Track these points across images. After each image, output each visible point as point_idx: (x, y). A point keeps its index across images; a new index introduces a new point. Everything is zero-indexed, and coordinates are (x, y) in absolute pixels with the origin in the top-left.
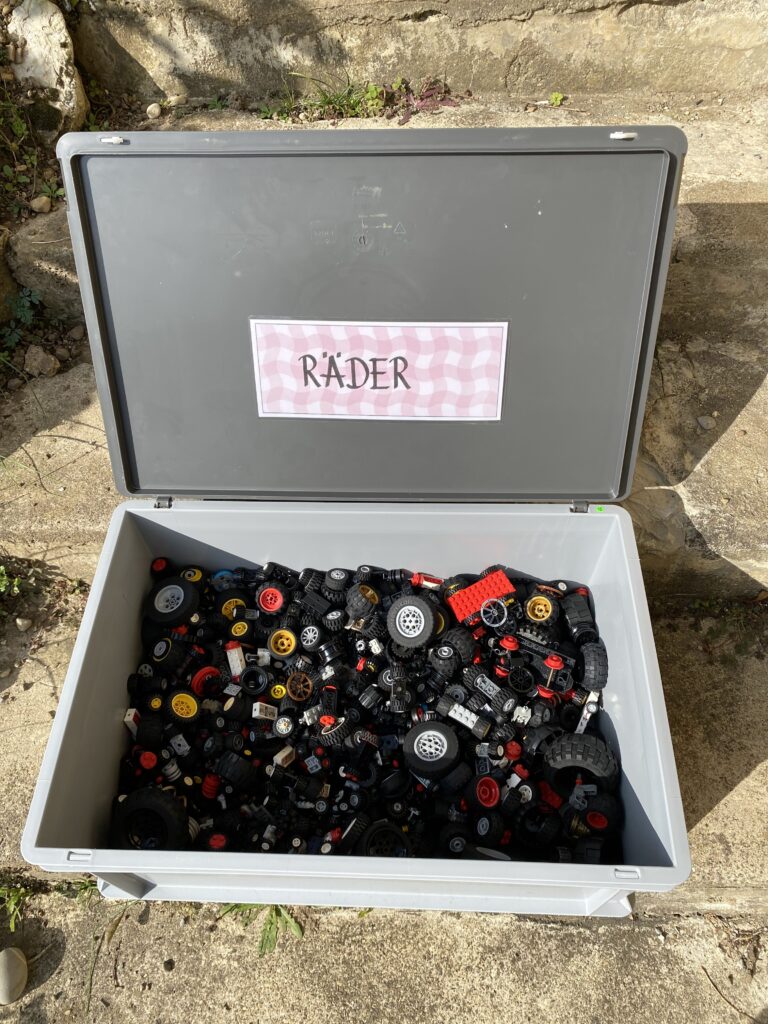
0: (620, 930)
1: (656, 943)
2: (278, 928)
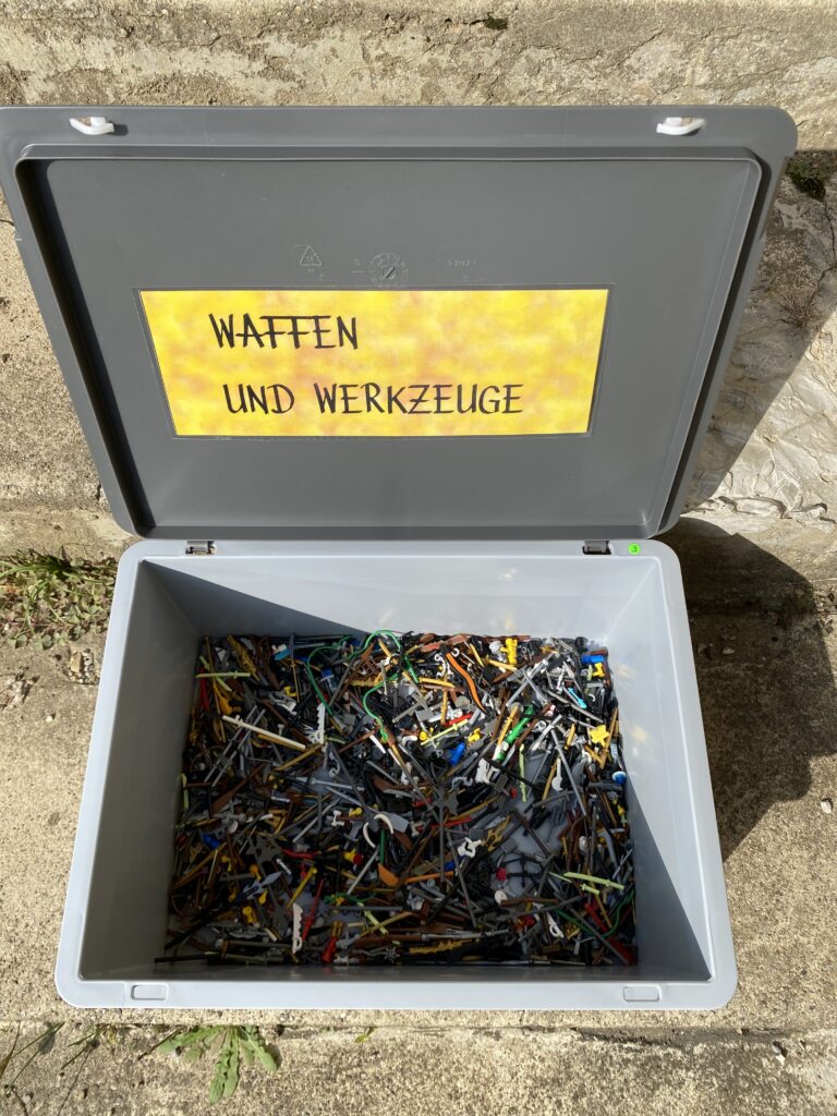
0: (724, 1048)
1: (772, 1065)
2: (239, 1061)
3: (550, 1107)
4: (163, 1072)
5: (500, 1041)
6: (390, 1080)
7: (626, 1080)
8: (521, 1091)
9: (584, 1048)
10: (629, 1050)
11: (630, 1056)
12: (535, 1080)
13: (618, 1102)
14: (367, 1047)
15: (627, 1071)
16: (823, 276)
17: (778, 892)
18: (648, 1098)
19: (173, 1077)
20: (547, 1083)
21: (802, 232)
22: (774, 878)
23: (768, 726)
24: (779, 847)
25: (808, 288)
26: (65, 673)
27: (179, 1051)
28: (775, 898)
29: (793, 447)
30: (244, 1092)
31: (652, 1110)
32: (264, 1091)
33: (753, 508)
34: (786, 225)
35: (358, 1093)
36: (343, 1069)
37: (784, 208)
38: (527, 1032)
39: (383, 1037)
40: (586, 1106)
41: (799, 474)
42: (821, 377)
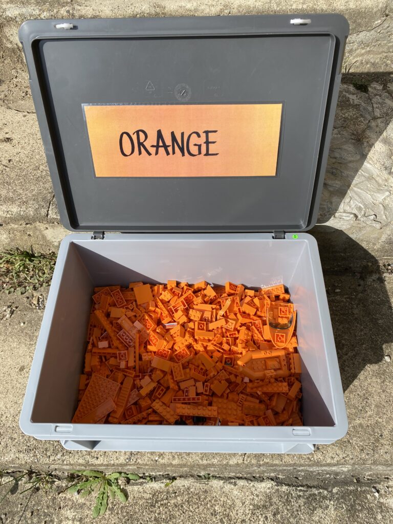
0: (348, 490)
1: (373, 498)
2: (108, 497)
3: (262, 520)
4: (70, 503)
5: (236, 487)
6: (182, 506)
7: (299, 506)
8: (247, 512)
9: (278, 490)
10: (300, 491)
11: (301, 493)
12: (254, 506)
13: (296, 517)
14: (171, 490)
15: (300, 501)
16: (369, 122)
17: (366, 398)
18: (311, 515)
19: (75, 505)
20: (260, 508)
21: (359, 105)
22: (364, 391)
23: (358, 323)
24: (366, 377)
25: (363, 126)
26: (30, 304)
27: (79, 492)
28: (365, 401)
29: (359, 190)
30: (110, 512)
31: (313, 521)
32: (120, 512)
33: (343, 216)
34: (352, 103)
35: (166, 513)
36: (159, 501)
37: (351, 97)
38: (250, 482)
39: (179, 485)
40: (280, 519)
41: (363, 202)
42: (371, 162)
